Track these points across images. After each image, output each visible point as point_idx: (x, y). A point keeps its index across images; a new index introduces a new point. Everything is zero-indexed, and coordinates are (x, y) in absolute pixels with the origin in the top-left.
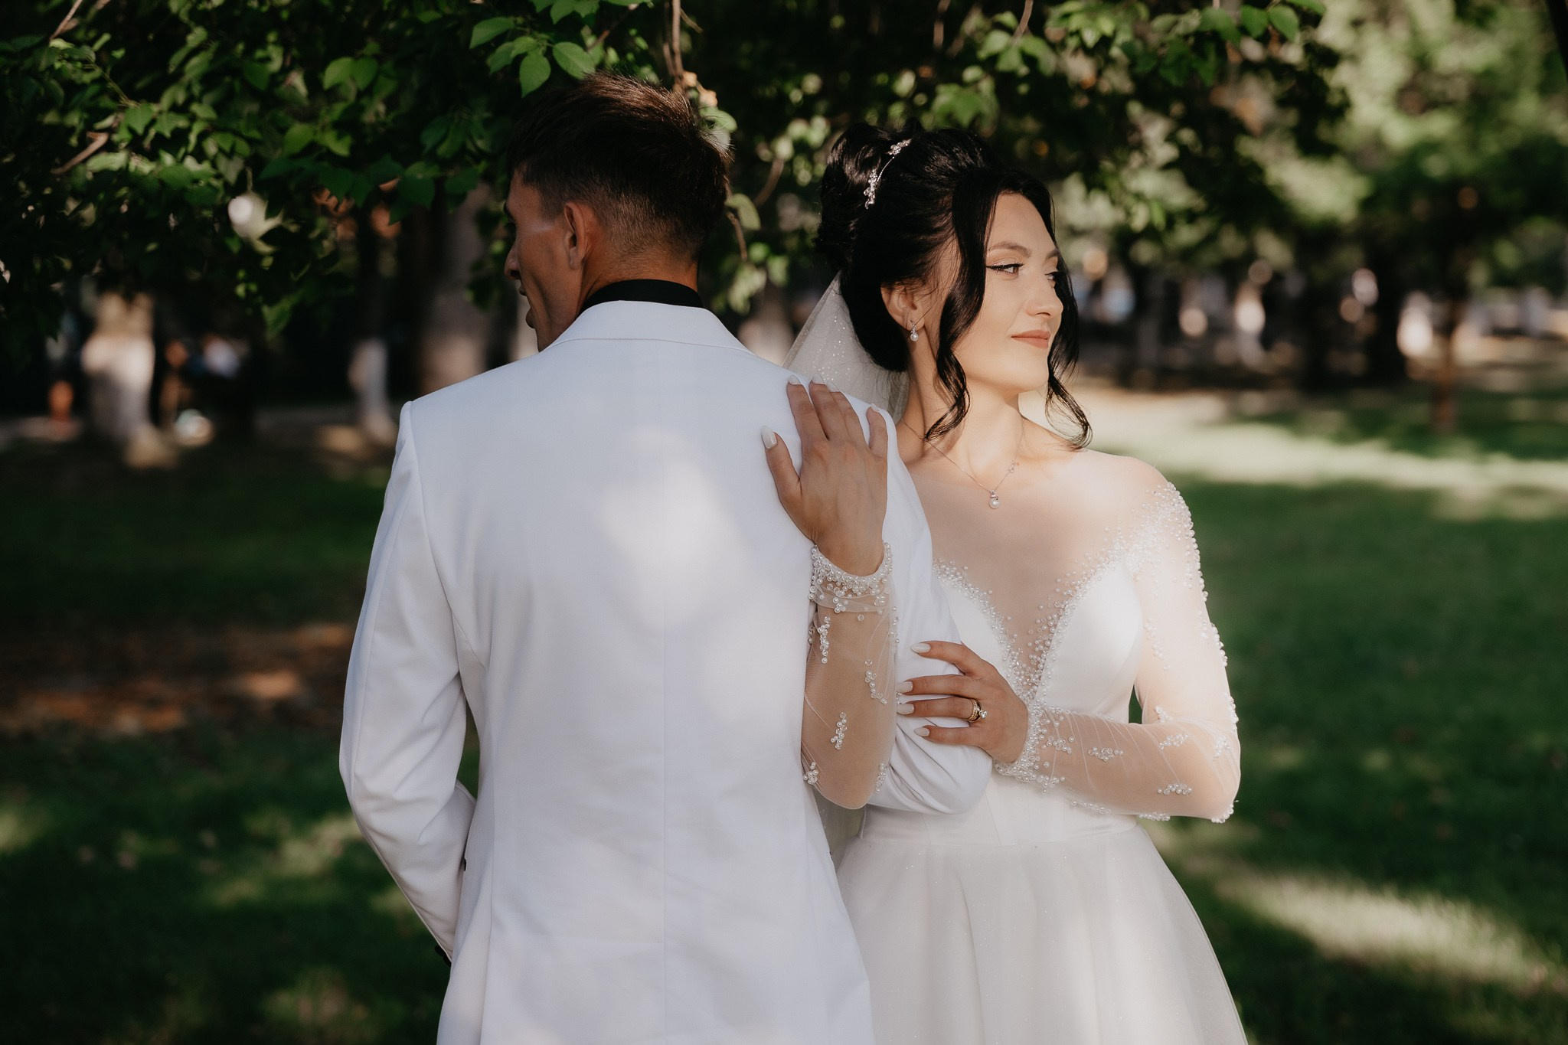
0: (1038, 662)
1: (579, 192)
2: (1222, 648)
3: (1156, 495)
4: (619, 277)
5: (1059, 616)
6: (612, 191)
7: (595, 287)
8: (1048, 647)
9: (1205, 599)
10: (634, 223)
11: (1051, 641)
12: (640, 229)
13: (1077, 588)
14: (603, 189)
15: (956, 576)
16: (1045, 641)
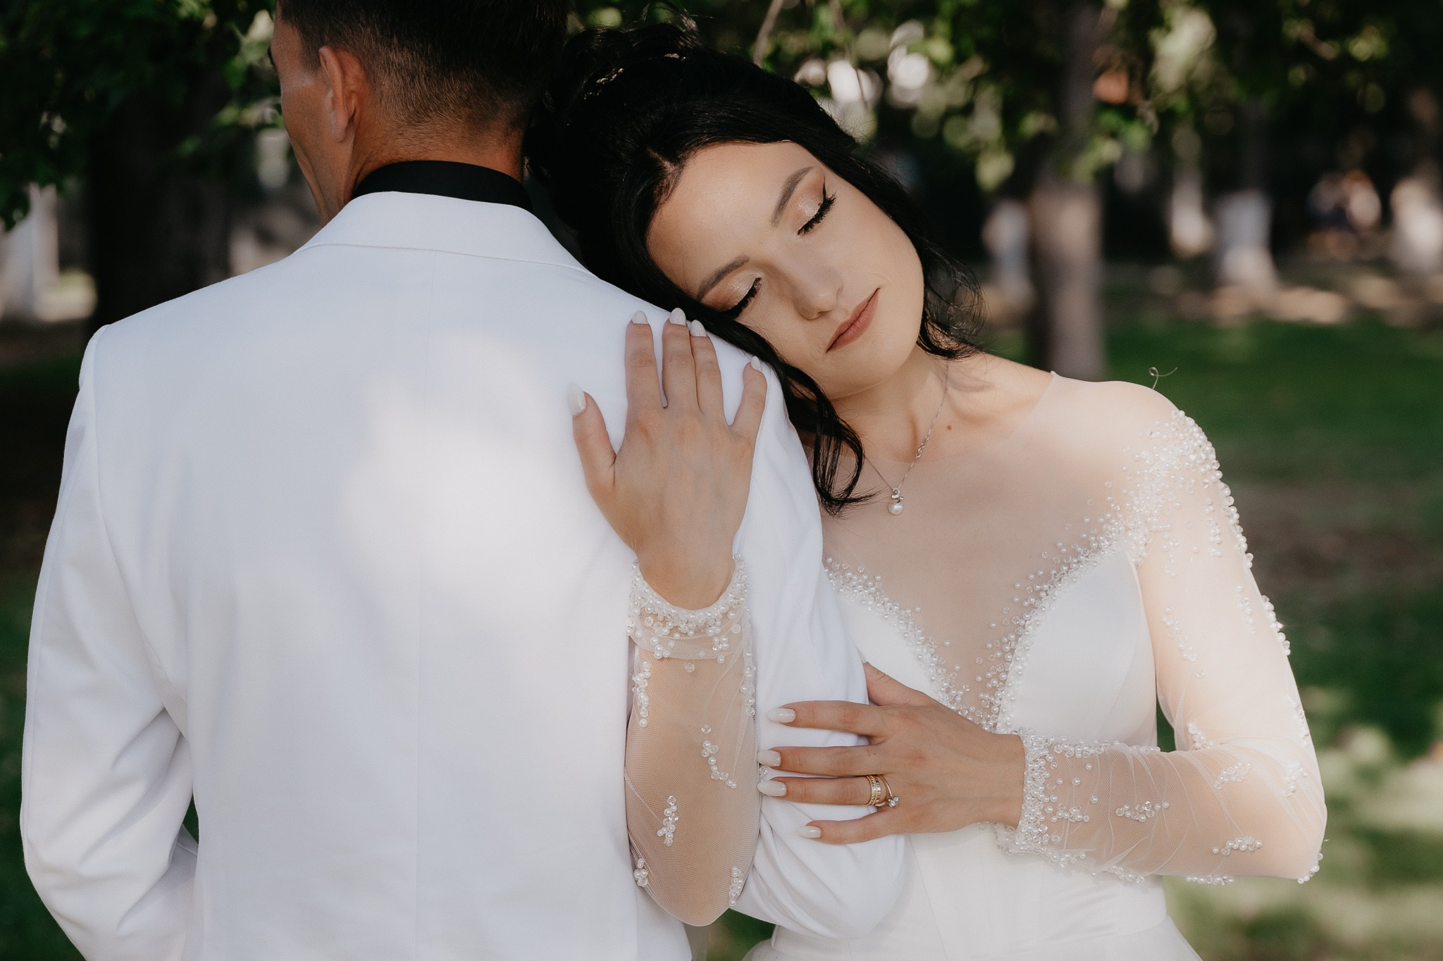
0: (991, 704)
1: (340, 33)
2: (1281, 631)
3: (1153, 436)
4: (396, 157)
5: (1018, 636)
6: (381, 33)
7: (365, 169)
8: (1004, 682)
9: (1250, 565)
10: (413, 77)
11: (1007, 673)
12: (422, 88)
13: (1043, 594)
14: (369, 29)
15: (866, 587)
16: (999, 673)
